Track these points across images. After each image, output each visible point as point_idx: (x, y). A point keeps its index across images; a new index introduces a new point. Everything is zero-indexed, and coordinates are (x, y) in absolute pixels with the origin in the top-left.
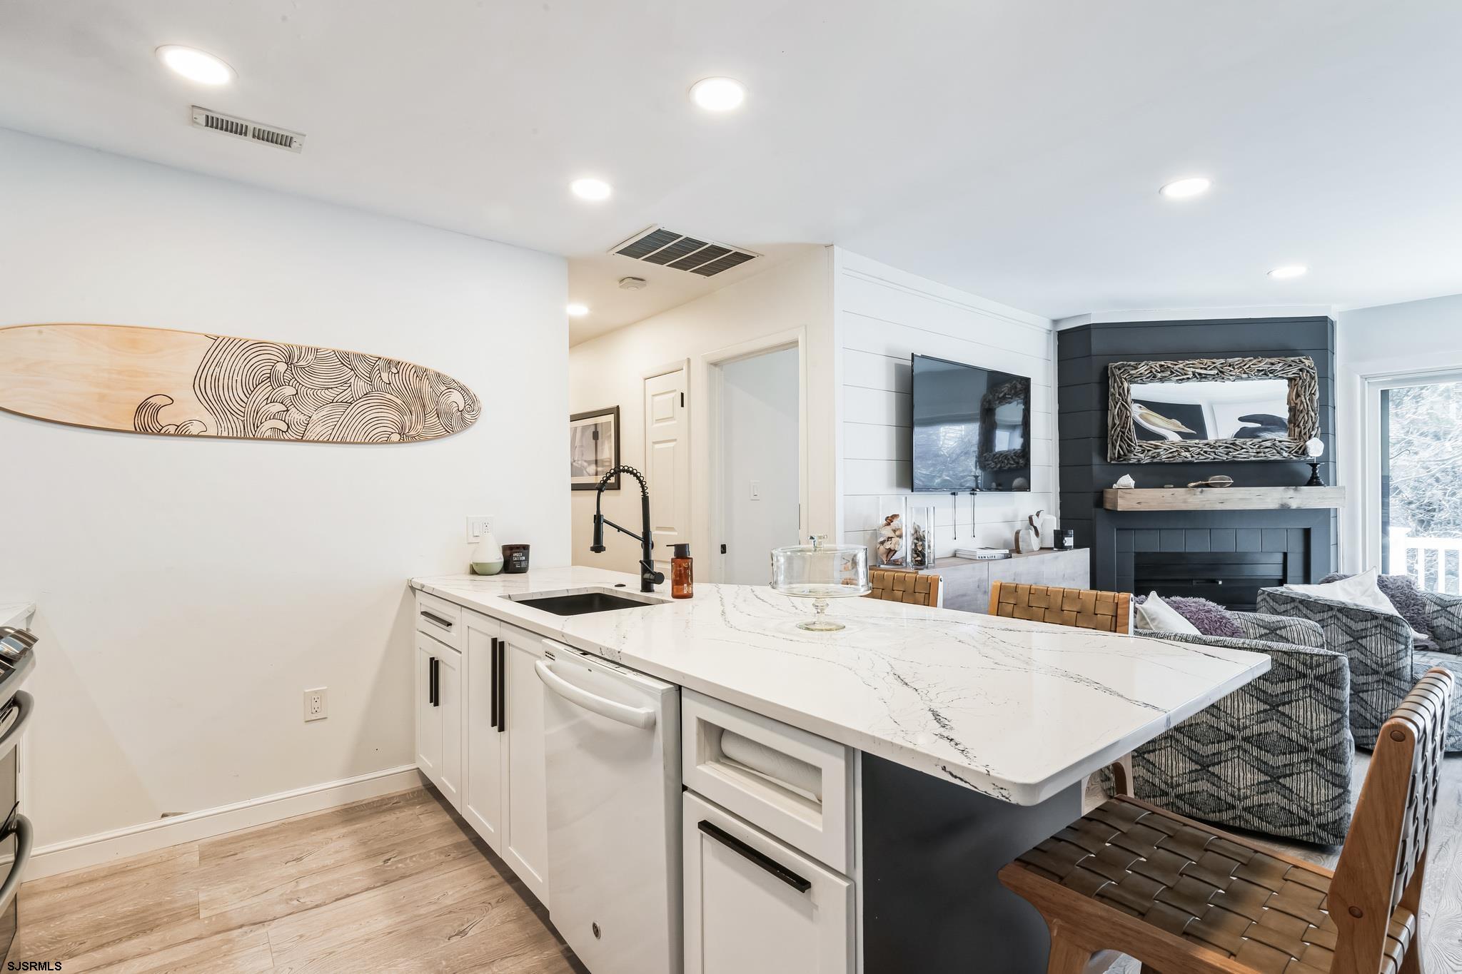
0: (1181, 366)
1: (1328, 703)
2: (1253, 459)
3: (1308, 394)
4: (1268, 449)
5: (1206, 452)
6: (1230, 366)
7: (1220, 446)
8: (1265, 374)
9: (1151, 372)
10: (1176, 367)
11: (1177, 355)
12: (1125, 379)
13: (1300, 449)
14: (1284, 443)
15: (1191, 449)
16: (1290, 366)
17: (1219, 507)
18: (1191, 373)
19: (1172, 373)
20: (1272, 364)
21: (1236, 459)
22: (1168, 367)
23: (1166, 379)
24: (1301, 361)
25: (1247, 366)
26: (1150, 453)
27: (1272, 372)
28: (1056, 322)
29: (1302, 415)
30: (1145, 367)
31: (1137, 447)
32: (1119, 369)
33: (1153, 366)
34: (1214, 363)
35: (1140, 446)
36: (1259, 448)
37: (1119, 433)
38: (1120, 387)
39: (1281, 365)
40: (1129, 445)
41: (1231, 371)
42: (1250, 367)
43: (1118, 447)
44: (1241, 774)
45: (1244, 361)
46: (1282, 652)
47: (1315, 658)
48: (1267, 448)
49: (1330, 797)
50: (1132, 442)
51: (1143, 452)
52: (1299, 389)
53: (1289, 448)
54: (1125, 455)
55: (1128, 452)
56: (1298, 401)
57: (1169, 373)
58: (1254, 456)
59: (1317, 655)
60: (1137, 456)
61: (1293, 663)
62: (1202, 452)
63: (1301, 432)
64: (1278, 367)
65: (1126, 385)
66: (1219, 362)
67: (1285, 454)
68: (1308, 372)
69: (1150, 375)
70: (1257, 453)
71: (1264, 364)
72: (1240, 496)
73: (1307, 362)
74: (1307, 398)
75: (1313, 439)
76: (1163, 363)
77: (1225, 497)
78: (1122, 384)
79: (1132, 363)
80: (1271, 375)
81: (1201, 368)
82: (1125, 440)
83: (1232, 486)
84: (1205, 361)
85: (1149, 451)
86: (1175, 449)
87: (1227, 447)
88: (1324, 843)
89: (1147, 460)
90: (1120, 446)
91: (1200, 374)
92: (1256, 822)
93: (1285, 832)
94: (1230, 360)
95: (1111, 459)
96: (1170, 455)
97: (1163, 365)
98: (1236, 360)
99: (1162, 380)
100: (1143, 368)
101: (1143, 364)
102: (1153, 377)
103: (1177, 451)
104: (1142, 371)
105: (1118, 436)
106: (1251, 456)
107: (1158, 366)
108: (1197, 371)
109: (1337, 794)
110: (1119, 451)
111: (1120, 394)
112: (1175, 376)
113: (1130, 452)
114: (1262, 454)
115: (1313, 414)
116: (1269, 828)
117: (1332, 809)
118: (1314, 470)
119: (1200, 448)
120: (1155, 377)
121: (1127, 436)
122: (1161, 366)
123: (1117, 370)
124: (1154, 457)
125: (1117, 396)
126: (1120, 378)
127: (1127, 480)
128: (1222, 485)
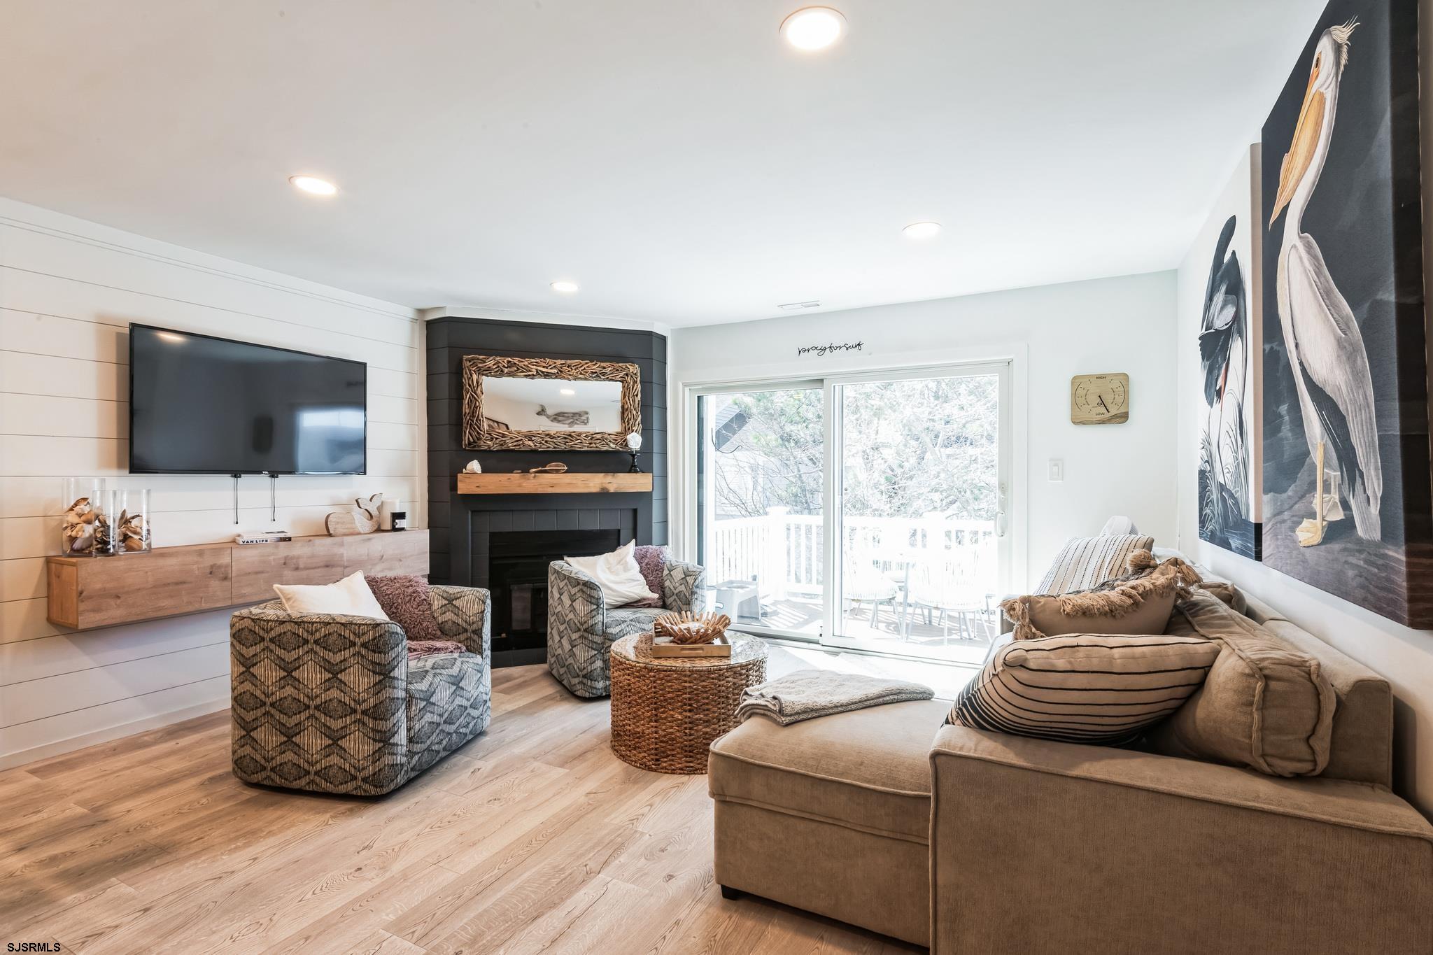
0: (526, 363)
1: (371, 667)
2: (586, 449)
3: (631, 395)
4: (599, 441)
5: (546, 442)
6: (568, 367)
7: (559, 437)
8: (597, 376)
9: (498, 367)
10: (521, 364)
11: (524, 354)
12: (475, 371)
13: (624, 441)
14: (612, 436)
15: (533, 438)
16: (618, 370)
17: (550, 491)
18: (535, 370)
19: (518, 369)
20: (604, 368)
21: (573, 449)
22: (515, 364)
23: (513, 374)
24: (627, 367)
25: (583, 368)
26: (497, 441)
27: (604, 374)
28: (421, 312)
30: (493, 362)
31: (487, 435)
32: (470, 362)
33: (500, 361)
34: (555, 363)
35: (490, 434)
36: (591, 439)
38: (470, 378)
39: (610, 369)
40: (478, 433)
41: (569, 371)
42: (585, 369)
44: (314, 741)
45: (581, 363)
46: (341, 623)
47: (361, 628)
48: (597, 439)
49: (371, 752)
50: (481, 431)
51: (491, 440)
53: (616, 440)
54: (474, 442)
55: (478, 440)
57: (516, 369)
58: (588, 447)
59: (363, 624)
60: (486, 444)
61: (347, 634)
62: (543, 442)
64: (608, 370)
65: (475, 377)
66: (559, 362)
67: (612, 445)
68: (632, 376)
69: (497, 369)
70: (590, 444)
71: (596, 367)
72: (568, 481)
73: (631, 369)
74: (631, 400)
75: (634, 434)
76: (510, 359)
77: (555, 481)
78: (471, 376)
79: (481, 357)
80: (602, 377)
81: (544, 367)
82: (475, 429)
83: (566, 472)
84: (548, 360)
85: (497, 439)
86: (520, 438)
87: (565, 438)
88: (367, 794)
89: (496, 448)
91: (543, 372)
92: (323, 784)
93: (342, 789)
94: (569, 362)
95: (465, 446)
96: (515, 444)
97: (510, 362)
98: (574, 362)
99: (510, 374)
100: (490, 362)
101: (491, 358)
103: (521, 440)
104: (491, 365)
106: (585, 446)
107: (506, 361)
108: (539, 368)
109: (377, 749)
110: (469, 438)
111: (470, 386)
112: (521, 372)
113: (479, 439)
114: (594, 445)
115: (635, 413)
116: (330, 788)
117: (372, 763)
118: (633, 460)
119: (541, 438)
120: (502, 371)
121: (476, 424)
122: (509, 362)
123: (468, 362)
124: (502, 445)
126: (470, 370)
127: (475, 466)
128: (557, 471)
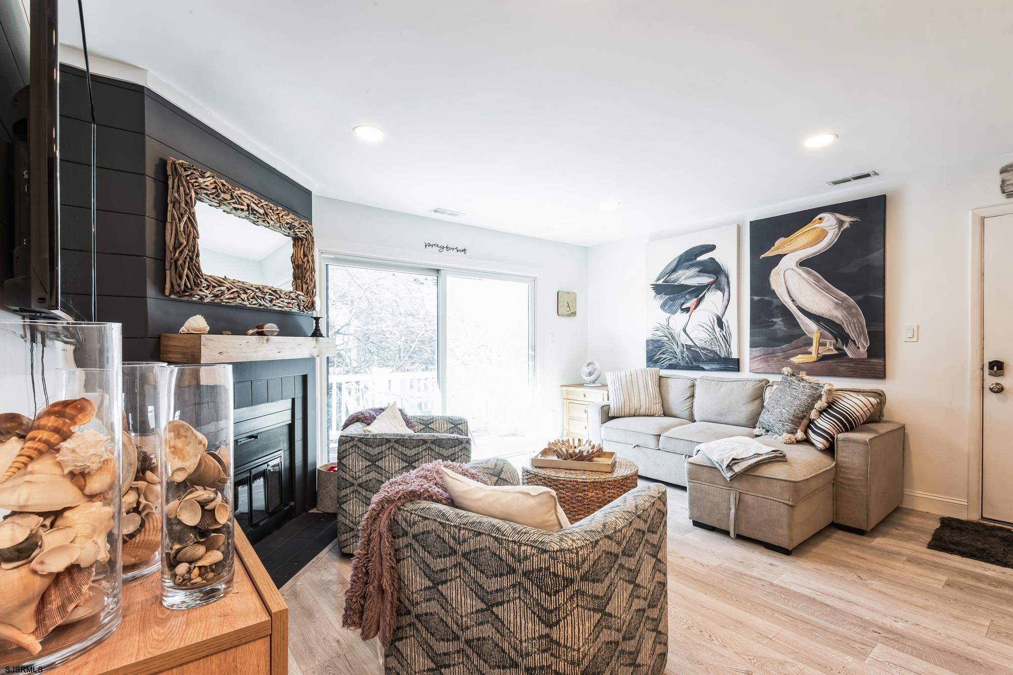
0: (238, 193)
3: (311, 255)
5: (257, 296)
7: (267, 291)
9: (213, 186)
10: (234, 193)
12: (193, 185)
15: (248, 292)
17: (278, 357)
18: (245, 204)
21: (275, 308)
23: (225, 202)
26: (214, 290)
29: (308, 273)
31: (203, 281)
34: (261, 202)
35: (207, 279)
37: (186, 258)
40: (195, 276)
43: (185, 277)
51: (208, 287)
52: (306, 249)
54: (189, 289)
55: (195, 284)
56: (305, 260)
60: (202, 292)
63: (308, 288)
65: (192, 193)
68: (310, 235)
73: (309, 227)
78: (189, 190)
79: (199, 168)
82: (193, 268)
85: (214, 287)
86: (235, 290)
89: (210, 298)
90: (187, 276)
95: (172, 292)
96: (229, 295)
97: (226, 186)
100: (207, 178)
101: (209, 173)
102: (216, 196)
103: (237, 291)
104: (206, 182)
105: (185, 262)
107: (221, 183)
113: (197, 285)
118: (317, 323)
124: (219, 297)
125: (183, 205)
127: (201, 323)
